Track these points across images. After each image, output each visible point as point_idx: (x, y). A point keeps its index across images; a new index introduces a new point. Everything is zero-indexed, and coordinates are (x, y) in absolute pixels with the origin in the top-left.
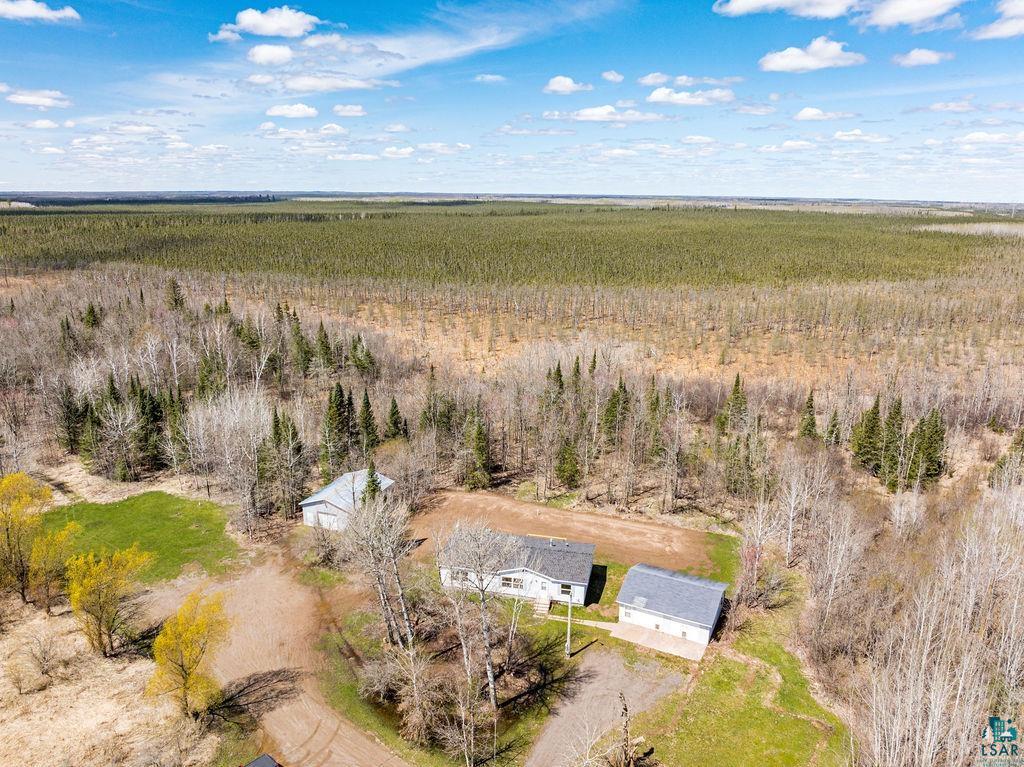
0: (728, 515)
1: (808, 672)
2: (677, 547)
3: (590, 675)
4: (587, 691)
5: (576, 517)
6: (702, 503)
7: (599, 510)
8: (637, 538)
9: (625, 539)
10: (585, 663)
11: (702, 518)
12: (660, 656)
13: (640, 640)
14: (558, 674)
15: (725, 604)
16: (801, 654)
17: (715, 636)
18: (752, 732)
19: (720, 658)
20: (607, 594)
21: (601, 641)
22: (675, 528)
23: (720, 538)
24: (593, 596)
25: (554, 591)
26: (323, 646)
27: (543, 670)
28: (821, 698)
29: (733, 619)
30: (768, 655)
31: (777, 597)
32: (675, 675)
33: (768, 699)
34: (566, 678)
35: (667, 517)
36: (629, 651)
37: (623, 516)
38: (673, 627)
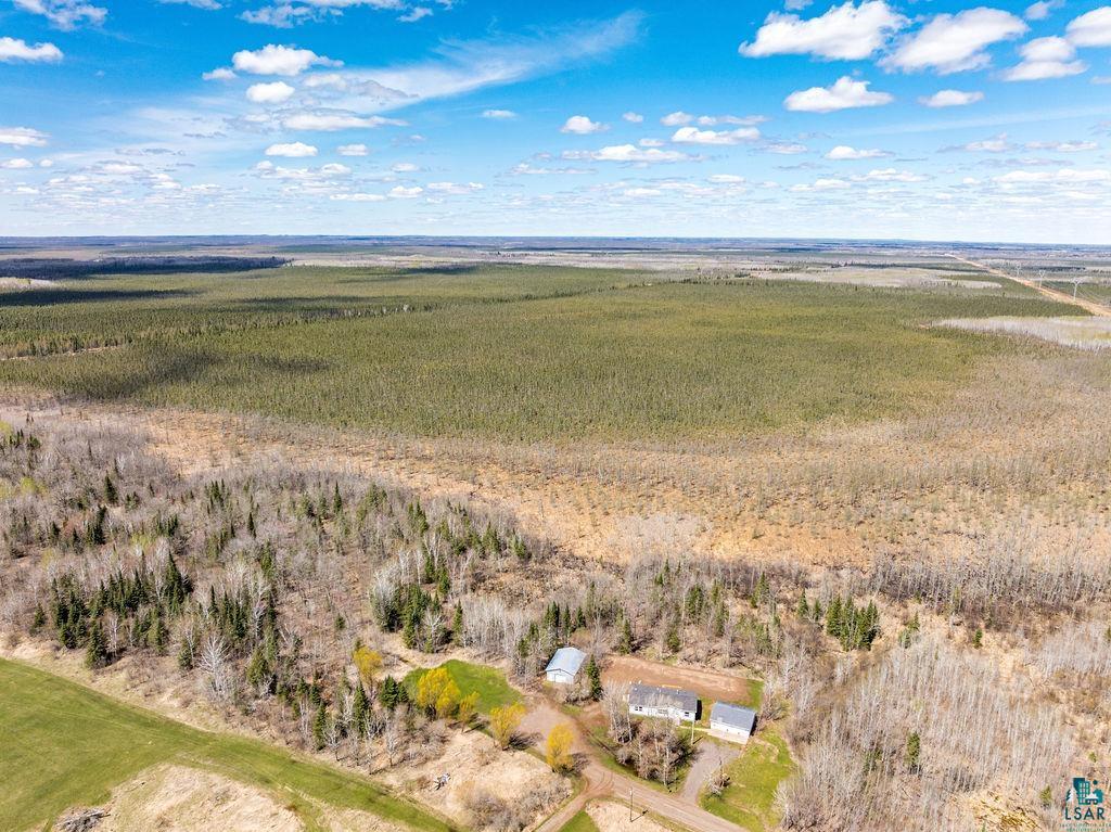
0: (758, 667)
1: (790, 748)
2: (733, 689)
3: (702, 751)
4: (702, 758)
5: (682, 672)
6: (744, 660)
7: (691, 666)
8: (714, 684)
9: (708, 685)
10: (700, 746)
11: (745, 670)
12: (729, 743)
13: (720, 736)
14: (689, 751)
15: (756, 719)
16: (787, 741)
17: (752, 734)
18: (766, 772)
19: (754, 744)
20: (703, 715)
21: (705, 737)
22: (732, 677)
23: (753, 682)
24: (698, 717)
25: (682, 714)
26: (589, 742)
27: (682, 749)
28: (794, 759)
29: (759, 726)
30: (774, 742)
31: (780, 714)
32: (736, 750)
33: (772, 759)
34: (693, 752)
35: (727, 670)
36: (717, 741)
37: (705, 670)
38: (734, 730)
